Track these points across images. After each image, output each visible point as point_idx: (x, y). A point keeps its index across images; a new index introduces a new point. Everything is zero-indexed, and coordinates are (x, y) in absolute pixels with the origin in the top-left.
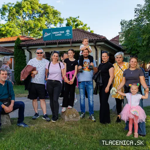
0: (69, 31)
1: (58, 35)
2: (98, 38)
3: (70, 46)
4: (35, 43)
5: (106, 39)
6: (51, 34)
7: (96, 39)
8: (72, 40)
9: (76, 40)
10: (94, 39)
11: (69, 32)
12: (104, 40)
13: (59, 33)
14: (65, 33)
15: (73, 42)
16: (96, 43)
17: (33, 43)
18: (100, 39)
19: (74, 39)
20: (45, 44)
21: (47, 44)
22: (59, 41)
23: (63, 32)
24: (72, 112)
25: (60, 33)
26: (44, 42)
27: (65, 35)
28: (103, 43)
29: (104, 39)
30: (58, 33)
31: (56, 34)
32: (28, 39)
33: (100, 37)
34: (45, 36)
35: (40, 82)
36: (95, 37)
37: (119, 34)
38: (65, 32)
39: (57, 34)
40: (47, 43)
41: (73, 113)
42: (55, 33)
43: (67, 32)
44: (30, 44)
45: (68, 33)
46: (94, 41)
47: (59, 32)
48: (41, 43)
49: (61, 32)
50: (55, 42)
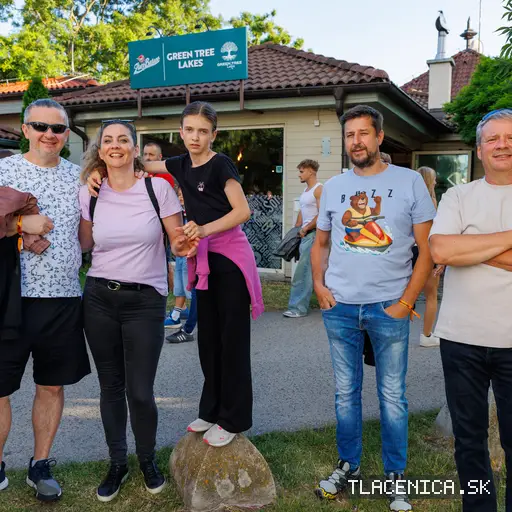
0: (235, 49)
1: (190, 63)
2: (355, 78)
3: (238, 109)
4: (98, 99)
5: (387, 79)
6: (161, 60)
7: (345, 79)
8: (247, 86)
9: (264, 86)
10: (335, 80)
11: (232, 53)
12: (379, 84)
13: (194, 57)
14: (219, 56)
15: (251, 96)
16: (343, 98)
17: (91, 100)
18: (362, 81)
19: (254, 81)
20: (139, 105)
21: (148, 103)
22: (193, 91)
23: (210, 52)
24: (230, 463)
25: (199, 58)
26: (135, 96)
27: (219, 65)
28: (373, 98)
29: (380, 79)
30: (190, 59)
31: (182, 61)
32: (78, 85)
33: (361, 74)
34: (139, 69)
35: (55, 287)
36: (340, 73)
37: (428, 69)
38: (217, 51)
39: (187, 60)
40: (147, 97)
41: (237, 467)
42: (176, 56)
43: (226, 54)
44: (81, 103)
45: (230, 57)
46: (339, 91)
47: (194, 54)
48: (124, 99)
49: (202, 52)
50: (180, 94)
